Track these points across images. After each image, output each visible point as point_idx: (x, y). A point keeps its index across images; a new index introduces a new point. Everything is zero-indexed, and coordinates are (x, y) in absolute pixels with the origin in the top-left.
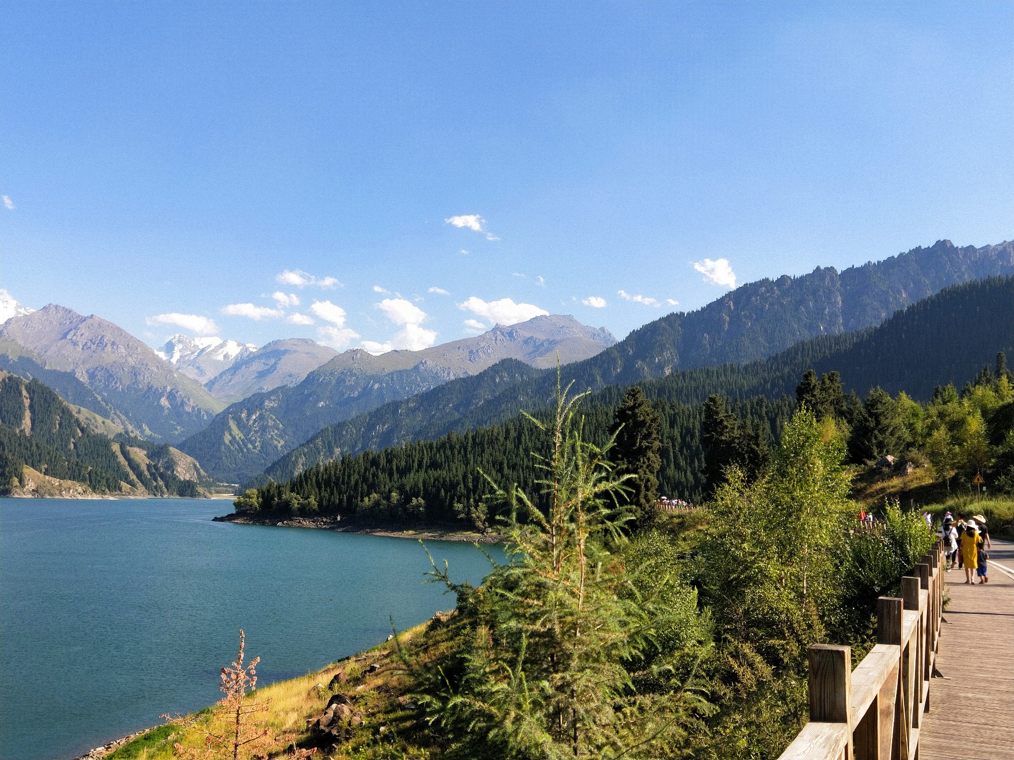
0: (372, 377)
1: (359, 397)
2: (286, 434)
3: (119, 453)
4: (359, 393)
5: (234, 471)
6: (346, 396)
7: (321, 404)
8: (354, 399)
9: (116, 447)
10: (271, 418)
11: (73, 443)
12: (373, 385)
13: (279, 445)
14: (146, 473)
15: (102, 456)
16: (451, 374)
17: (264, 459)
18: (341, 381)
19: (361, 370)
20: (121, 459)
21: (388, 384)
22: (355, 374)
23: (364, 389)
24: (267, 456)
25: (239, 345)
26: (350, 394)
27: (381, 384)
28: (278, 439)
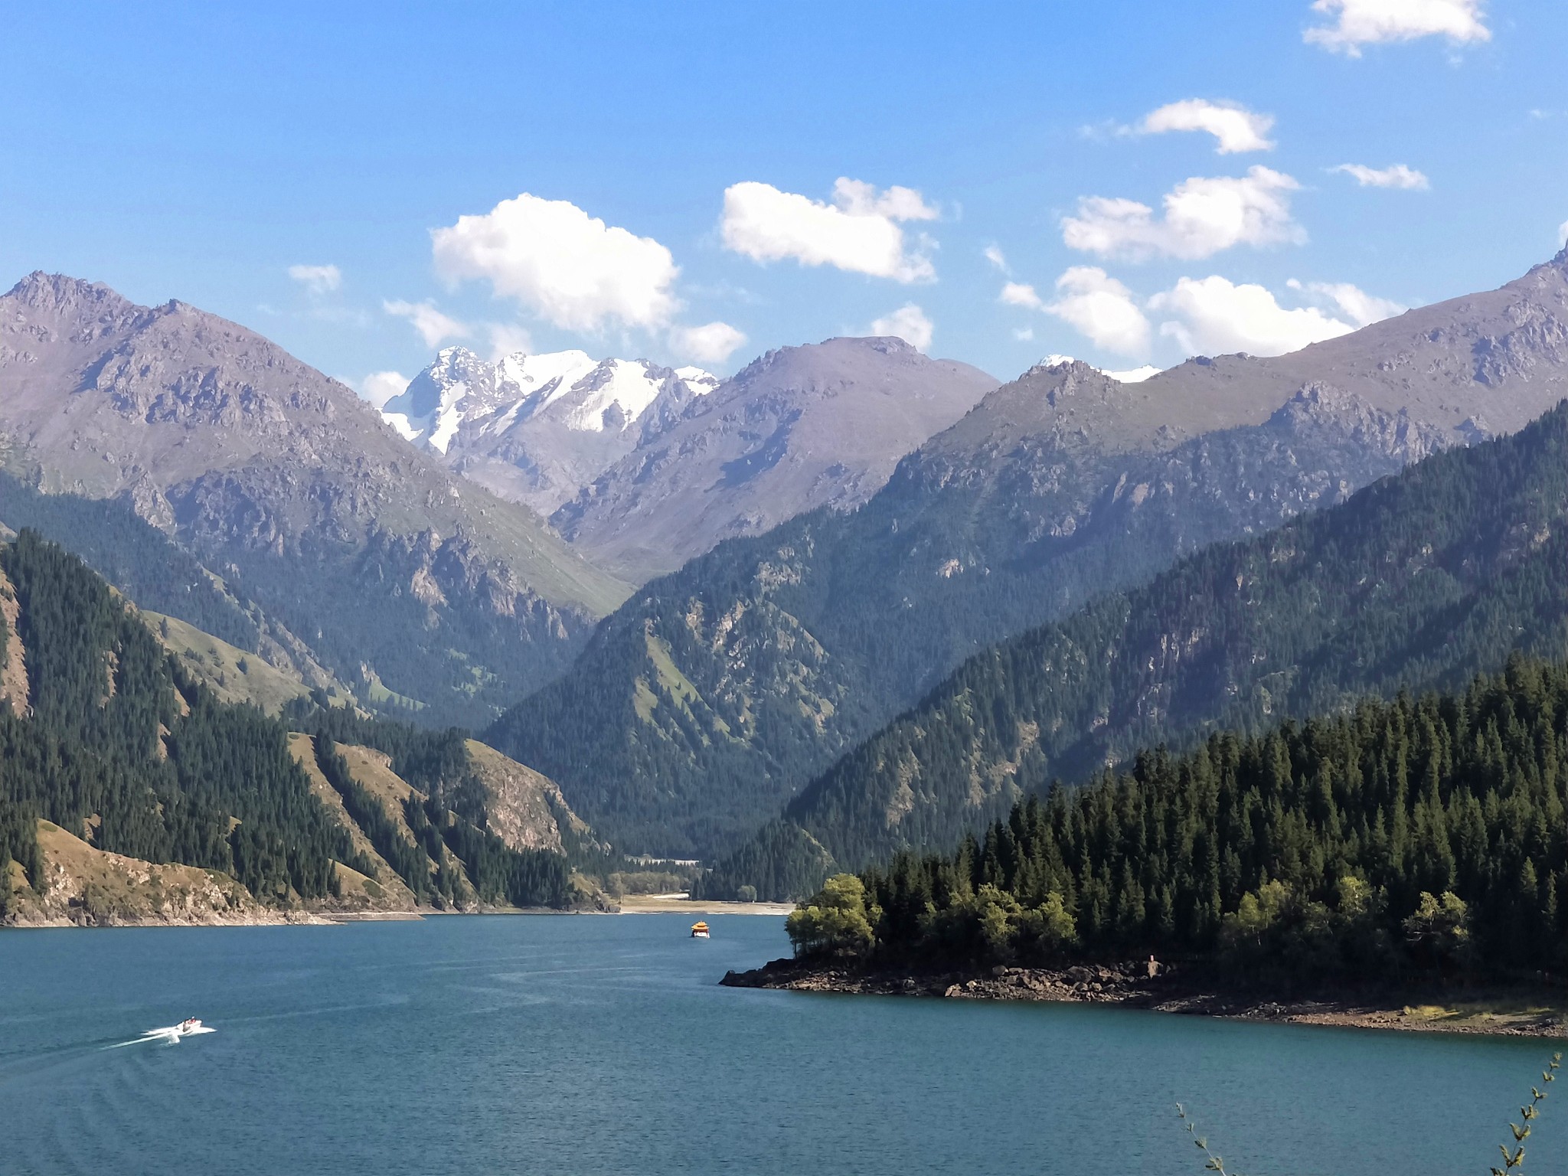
0: (1124, 461)
1: (1082, 536)
2: (838, 679)
3: (311, 768)
4: (1080, 520)
5: (676, 814)
6: (1035, 535)
7: (951, 567)
8: (1065, 545)
9: (300, 748)
10: (786, 625)
11: (165, 739)
12: (1129, 491)
13: (819, 719)
14: (404, 830)
15: (260, 778)
16: (1412, 433)
17: (770, 768)
18: (1013, 484)
19: (1084, 440)
20: (321, 786)
21: (1181, 485)
22: (1063, 455)
23: (1099, 504)
24: (780, 757)
25: (652, 374)
26: (1048, 528)
27: (1158, 484)
28: (814, 697)
